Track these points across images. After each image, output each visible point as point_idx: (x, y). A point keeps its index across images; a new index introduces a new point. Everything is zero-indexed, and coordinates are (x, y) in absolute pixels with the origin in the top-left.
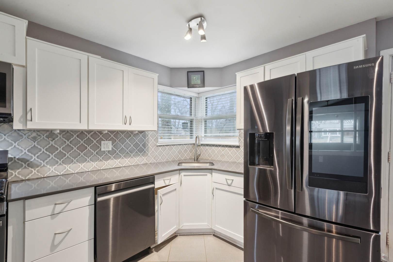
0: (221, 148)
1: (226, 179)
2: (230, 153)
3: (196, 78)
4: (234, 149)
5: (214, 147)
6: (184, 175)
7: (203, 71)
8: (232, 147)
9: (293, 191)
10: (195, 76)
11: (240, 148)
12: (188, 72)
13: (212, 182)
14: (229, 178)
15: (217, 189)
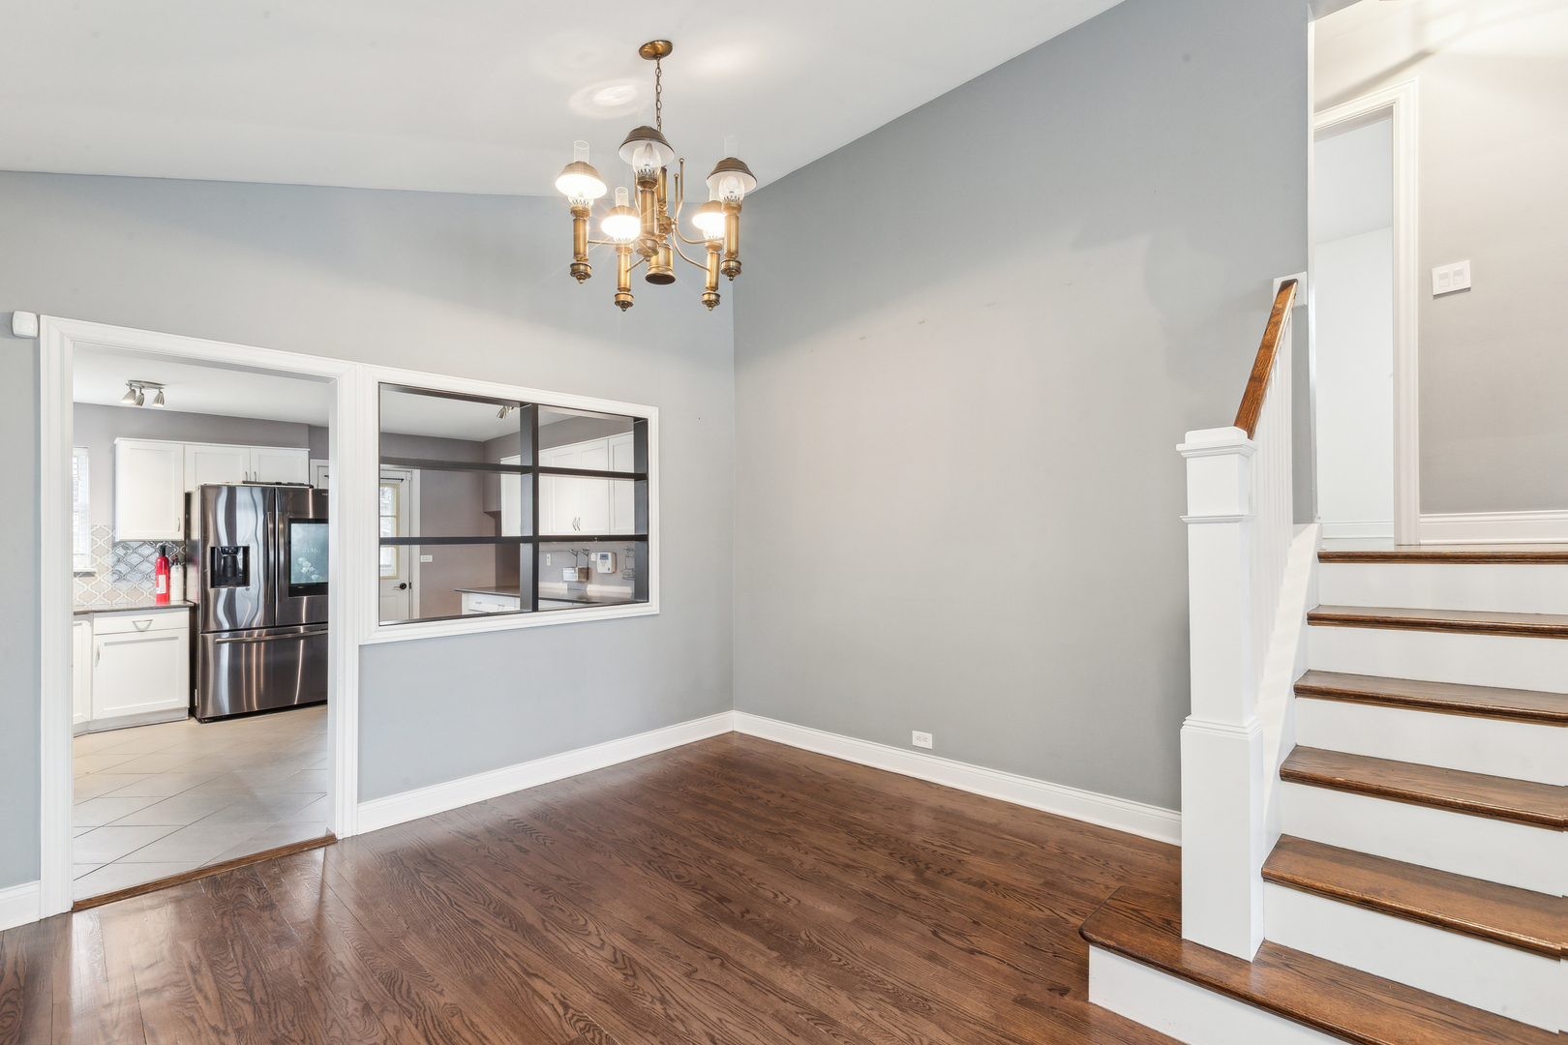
1: (134, 622)
11: (95, 576)
13: (93, 635)
14: (141, 618)
15: (106, 644)
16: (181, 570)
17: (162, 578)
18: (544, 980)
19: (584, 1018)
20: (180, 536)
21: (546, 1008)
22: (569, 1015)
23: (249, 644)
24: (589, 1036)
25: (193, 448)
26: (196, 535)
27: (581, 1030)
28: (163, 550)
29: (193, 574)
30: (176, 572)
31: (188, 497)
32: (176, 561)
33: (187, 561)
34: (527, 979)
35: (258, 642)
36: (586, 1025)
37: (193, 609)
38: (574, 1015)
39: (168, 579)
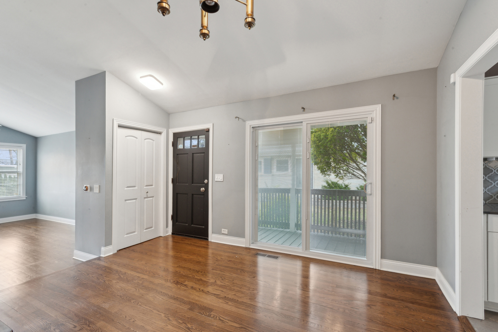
18: (236, 327)
19: (212, 318)
21: (227, 318)
22: (218, 317)
24: (208, 314)
27: (211, 315)
34: (242, 326)
36: (211, 316)
38: (216, 318)
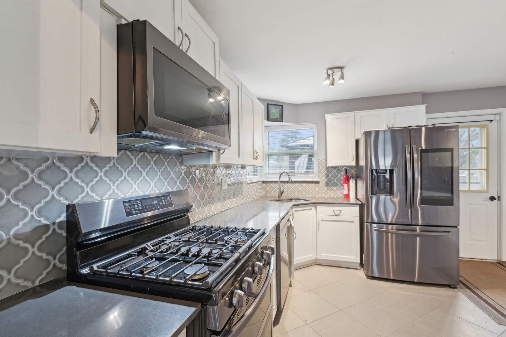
0: (298, 184)
1: (333, 210)
2: (308, 188)
3: (275, 112)
4: (313, 184)
5: (288, 184)
6: (295, 211)
7: (282, 106)
8: (311, 182)
9: (409, 210)
10: (274, 110)
11: (319, 183)
12: (268, 105)
13: (316, 215)
14: (337, 208)
15: (322, 220)
16: (354, 181)
17: (346, 185)
20: (354, 164)
23: (387, 233)
25: (359, 114)
26: (362, 163)
28: (346, 170)
29: (360, 184)
30: (352, 183)
31: (357, 142)
32: (352, 177)
33: (357, 177)
35: (392, 233)
37: (361, 206)
39: (349, 186)
